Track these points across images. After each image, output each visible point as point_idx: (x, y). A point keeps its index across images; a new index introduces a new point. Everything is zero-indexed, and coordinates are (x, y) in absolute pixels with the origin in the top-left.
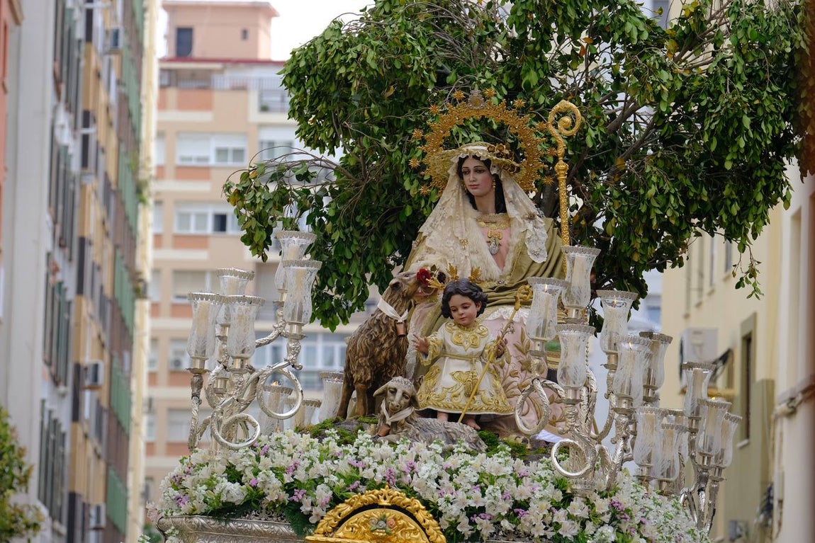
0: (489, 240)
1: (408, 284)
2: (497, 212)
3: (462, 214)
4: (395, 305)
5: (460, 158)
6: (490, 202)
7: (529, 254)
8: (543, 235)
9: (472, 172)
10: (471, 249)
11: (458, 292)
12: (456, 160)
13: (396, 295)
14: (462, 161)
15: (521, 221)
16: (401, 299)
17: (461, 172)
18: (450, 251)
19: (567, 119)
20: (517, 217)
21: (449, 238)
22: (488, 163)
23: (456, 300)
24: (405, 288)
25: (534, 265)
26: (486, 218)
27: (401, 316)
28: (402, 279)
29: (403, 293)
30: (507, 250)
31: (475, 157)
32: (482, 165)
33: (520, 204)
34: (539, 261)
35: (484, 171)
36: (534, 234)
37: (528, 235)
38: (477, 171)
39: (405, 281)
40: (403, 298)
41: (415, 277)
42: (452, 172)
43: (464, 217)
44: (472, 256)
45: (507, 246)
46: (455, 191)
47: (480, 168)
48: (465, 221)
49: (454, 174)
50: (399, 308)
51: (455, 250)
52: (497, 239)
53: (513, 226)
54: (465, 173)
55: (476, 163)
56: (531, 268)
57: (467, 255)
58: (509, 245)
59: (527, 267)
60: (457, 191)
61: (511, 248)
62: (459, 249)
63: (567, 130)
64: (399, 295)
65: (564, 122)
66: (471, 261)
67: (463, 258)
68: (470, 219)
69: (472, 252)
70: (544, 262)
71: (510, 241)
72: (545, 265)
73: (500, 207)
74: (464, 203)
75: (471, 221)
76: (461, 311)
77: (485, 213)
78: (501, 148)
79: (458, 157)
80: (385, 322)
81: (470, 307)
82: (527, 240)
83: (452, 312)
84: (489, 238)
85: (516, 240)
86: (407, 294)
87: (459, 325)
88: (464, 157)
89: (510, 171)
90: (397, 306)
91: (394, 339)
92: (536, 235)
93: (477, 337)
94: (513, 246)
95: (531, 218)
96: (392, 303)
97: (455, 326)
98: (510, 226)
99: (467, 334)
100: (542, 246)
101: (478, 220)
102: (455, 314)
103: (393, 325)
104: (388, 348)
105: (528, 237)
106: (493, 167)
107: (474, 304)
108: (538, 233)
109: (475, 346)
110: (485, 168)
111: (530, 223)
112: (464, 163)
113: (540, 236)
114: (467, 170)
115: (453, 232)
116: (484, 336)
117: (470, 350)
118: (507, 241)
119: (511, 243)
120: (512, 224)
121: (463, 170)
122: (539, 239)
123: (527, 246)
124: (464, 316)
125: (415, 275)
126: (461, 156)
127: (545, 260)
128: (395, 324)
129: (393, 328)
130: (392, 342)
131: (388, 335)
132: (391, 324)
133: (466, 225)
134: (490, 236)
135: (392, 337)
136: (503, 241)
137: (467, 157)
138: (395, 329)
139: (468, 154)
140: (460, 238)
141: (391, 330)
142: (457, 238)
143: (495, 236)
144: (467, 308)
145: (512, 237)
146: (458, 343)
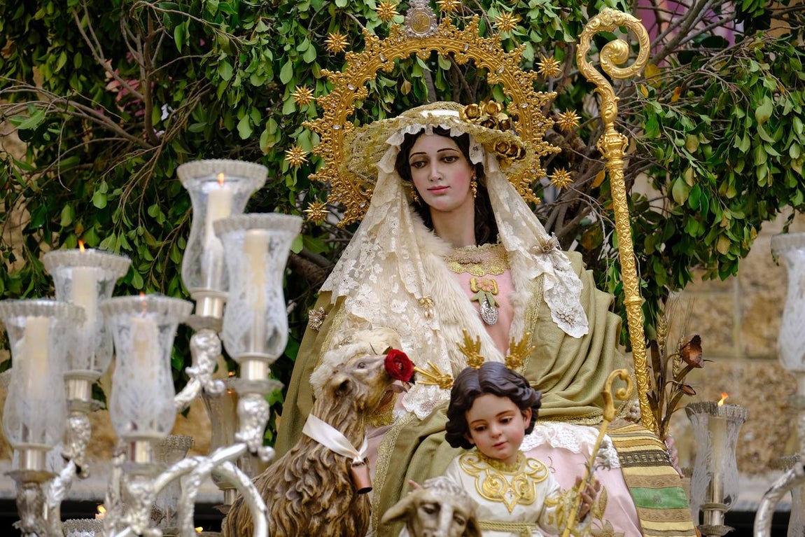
0: (474, 296)
1: (367, 383)
2: (479, 241)
3: (416, 249)
4: (344, 427)
5: (407, 135)
6: (466, 222)
7: (555, 320)
8: (575, 284)
9: (434, 161)
10: (443, 317)
11: (488, 388)
12: (396, 141)
13: (345, 407)
14: (410, 140)
15: (528, 255)
16: (354, 415)
17: (404, 166)
18: (403, 321)
19: (620, 45)
20: (521, 249)
21: (396, 296)
22: (463, 142)
23: (486, 406)
24: (362, 391)
25: (568, 341)
26: (461, 253)
27: (358, 448)
28: (353, 374)
29: (358, 401)
30: (512, 316)
31: (439, 131)
32: (453, 145)
33: (524, 224)
34: (577, 332)
35: (457, 158)
36: (558, 282)
37: (548, 285)
38: (445, 159)
39: (359, 378)
40: (360, 411)
41: (379, 368)
42: (386, 166)
43: (420, 253)
44: (446, 329)
45: (510, 308)
46: (393, 204)
47: (449, 153)
48: (423, 260)
49: (392, 170)
50: (352, 435)
51: (410, 319)
52: (490, 295)
53: (515, 267)
54: (418, 165)
55: (442, 143)
56: (564, 349)
57: (436, 326)
58: (513, 305)
59: (556, 345)
60: (399, 204)
61: (519, 311)
62: (417, 316)
63: (620, 66)
64: (352, 406)
65: (616, 51)
66: (447, 340)
67: (429, 334)
68: (432, 256)
69: (445, 323)
70: (585, 336)
71: (515, 296)
72: (587, 341)
73: (486, 231)
74: (415, 227)
75: (435, 260)
76: (496, 428)
77: (457, 245)
78: (492, 110)
79: (403, 133)
80: (328, 464)
81: (511, 419)
82: (546, 294)
83: (474, 433)
84: (474, 292)
85: (526, 295)
86: (366, 403)
87: (489, 459)
88: (415, 133)
89: (509, 156)
90: (347, 429)
91: (348, 498)
92: (562, 283)
93: (527, 483)
94: (520, 306)
95: (545, 250)
96: (338, 423)
97: (479, 461)
98: (509, 268)
99: (509, 478)
100: (577, 303)
101: (447, 259)
102: (481, 438)
103: (345, 469)
104: (336, 518)
105: (549, 288)
106: (476, 149)
107: (518, 412)
108: (565, 280)
109: (526, 500)
110: (458, 153)
111: (545, 260)
112: (415, 145)
113: (568, 285)
114: (421, 159)
115: (402, 285)
116: (540, 480)
117: (518, 510)
118: (509, 297)
119: (517, 301)
120: (513, 263)
121: (411, 161)
122: (568, 291)
123: (549, 305)
124: (502, 439)
125: (377, 363)
126: (408, 130)
127: (586, 331)
128: (348, 467)
129: (344, 475)
130: (346, 505)
131: (336, 490)
132: (340, 468)
133: (425, 269)
134: (475, 290)
135: (343, 493)
136: (500, 298)
137: (423, 131)
138: (350, 476)
139: (424, 127)
140: (418, 296)
141: (342, 480)
142: (412, 295)
143: (484, 288)
144: (505, 422)
145: (518, 289)
146: (492, 497)
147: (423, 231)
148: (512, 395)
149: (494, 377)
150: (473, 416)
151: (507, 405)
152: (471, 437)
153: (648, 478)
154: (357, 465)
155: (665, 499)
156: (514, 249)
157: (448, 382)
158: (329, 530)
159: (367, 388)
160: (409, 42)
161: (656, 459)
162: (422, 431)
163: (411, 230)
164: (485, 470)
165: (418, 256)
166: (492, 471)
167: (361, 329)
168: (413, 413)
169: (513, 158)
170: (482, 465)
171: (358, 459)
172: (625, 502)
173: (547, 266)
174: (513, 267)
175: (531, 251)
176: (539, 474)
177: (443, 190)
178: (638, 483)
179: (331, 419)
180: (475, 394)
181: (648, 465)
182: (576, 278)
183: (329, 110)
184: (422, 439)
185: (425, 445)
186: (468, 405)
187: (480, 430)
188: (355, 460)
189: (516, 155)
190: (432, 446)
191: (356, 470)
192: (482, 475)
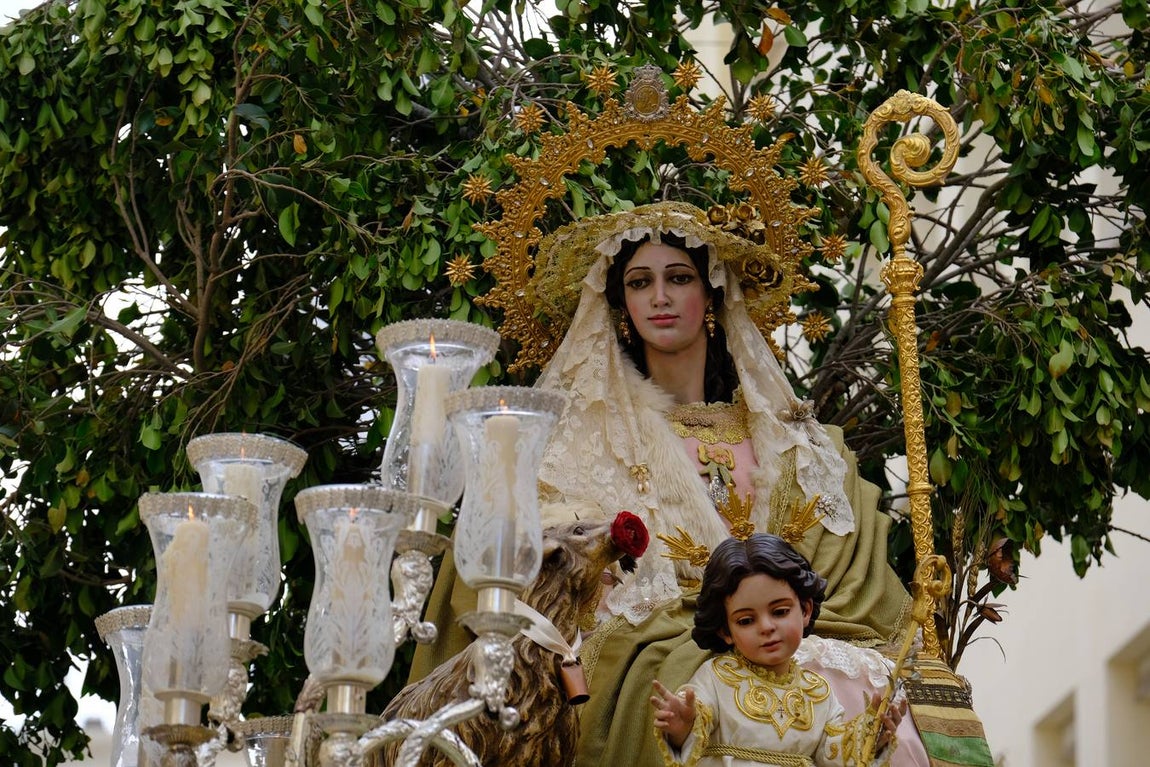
0: (705, 469)
1: (585, 555)
2: (709, 398)
3: (626, 399)
4: (553, 612)
5: (625, 242)
8: (836, 463)
9: (659, 281)
10: (663, 493)
11: (760, 566)
12: (609, 250)
13: (555, 585)
14: (629, 249)
15: (776, 420)
16: (567, 597)
17: (617, 287)
18: (608, 494)
19: (919, 140)
20: (768, 412)
21: (600, 462)
23: (756, 590)
24: (578, 565)
25: (828, 539)
26: (686, 412)
27: (570, 642)
28: (567, 541)
29: (574, 578)
30: (754, 498)
31: (669, 240)
32: (686, 260)
33: (772, 379)
34: (839, 528)
35: (690, 278)
36: (815, 459)
37: (803, 462)
38: (673, 277)
39: (576, 547)
40: (574, 593)
41: (602, 536)
42: (594, 282)
43: (634, 405)
44: (666, 509)
46: (600, 336)
47: (680, 270)
48: (637, 416)
49: (602, 288)
50: (563, 624)
51: (619, 492)
52: (724, 469)
54: (637, 284)
55: (673, 256)
57: (654, 504)
58: (754, 484)
60: (607, 337)
61: (764, 494)
62: (627, 489)
63: (917, 169)
64: (564, 585)
65: (912, 147)
66: (668, 524)
68: (648, 411)
69: (665, 501)
70: (849, 535)
71: (758, 473)
72: (853, 541)
73: (721, 382)
75: (652, 417)
76: (767, 622)
77: (680, 400)
78: (744, 215)
79: (619, 240)
80: (531, 661)
81: (788, 610)
82: (799, 474)
83: (734, 628)
84: (704, 464)
85: (773, 473)
86: (583, 581)
87: (754, 665)
88: (637, 239)
89: (762, 281)
90: (557, 615)
91: (555, 710)
92: (819, 461)
93: (803, 701)
94: (765, 487)
95: (796, 417)
96: (545, 607)
97: (740, 667)
98: (749, 437)
99: (779, 693)
100: (839, 490)
101: (671, 416)
102: (745, 635)
103: (552, 670)
104: (538, 735)
105: (804, 465)
106: (716, 268)
107: (797, 603)
108: (824, 458)
109: (801, 724)
110: (693, 272)
111: (797, 429)
112: (635, 256)
113: (829, 465)
114: (642, 277)
115: (608, 447)
116: (819, 700)
117: (792, 736)
118: (750, 474)
119: (761, 480)
120: (754, 430)
121: (627, 279)
122: (828, 472)
123: (804, 488)
124: (775, 637)
125: (600, 530)
126: (627, 235)
127: (852, 528)
128: (557, 667)
129: (551, 677)
130: (550, 718)
131: (539, 697)
132: (545, 668)
133: (639, 427)
134: (705, 460)
135: (549, 702)
136: (738, 475)
137: (647, 238)
138: (559, 679)
139: (649, 231)
140: (628, 463)
141: (547, 683)
142: (620, 461)
143: (717, 459)
144: (780, 614)
145: (762, 464)
146: (757, 715)
147: (636, 377)
148: (790, 577)
149: (767, 551)
150: (736, 603)
151: (784, 591)
152: (729, 634)
153: (944, 722)
154: (568, 664)
155: (965, 752)
156: (758, 410)
157: (702, 556)
158: (527, 751)
159: (586, 561)
160: (628, 125)
161: (954, 697)
162: (639, 637)
163: (621, 374)
164: (749, 681)
165: (630, 409)
166: (758, 682)
167: (550, 502)
168: (621, 617)
169: (767, 284)
170: (745, 672)
171: (570, 657)
172: (915, 749)
173: (801, 437)
174: (754, 436)
175: (779, 416)
176: (817, 692)
177: (669, 321)
178: (930, 726)
179: (536, 600)
180: (741, 573)
181: (943, 704)
182: (837, 456)
183: (511, 211)
184: (641, 646)
185: (645, 656)
186: (732, 587)
187: (745, 623)
188: (567, 658)
189: (771, 281)
190: (655, 657)
191: (567, 672)
192: (744, 685)
